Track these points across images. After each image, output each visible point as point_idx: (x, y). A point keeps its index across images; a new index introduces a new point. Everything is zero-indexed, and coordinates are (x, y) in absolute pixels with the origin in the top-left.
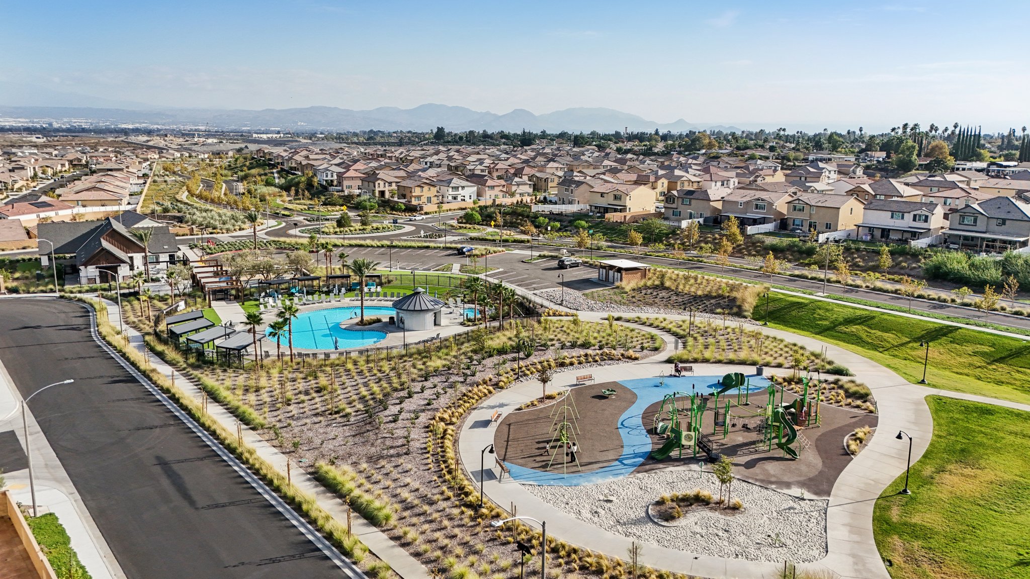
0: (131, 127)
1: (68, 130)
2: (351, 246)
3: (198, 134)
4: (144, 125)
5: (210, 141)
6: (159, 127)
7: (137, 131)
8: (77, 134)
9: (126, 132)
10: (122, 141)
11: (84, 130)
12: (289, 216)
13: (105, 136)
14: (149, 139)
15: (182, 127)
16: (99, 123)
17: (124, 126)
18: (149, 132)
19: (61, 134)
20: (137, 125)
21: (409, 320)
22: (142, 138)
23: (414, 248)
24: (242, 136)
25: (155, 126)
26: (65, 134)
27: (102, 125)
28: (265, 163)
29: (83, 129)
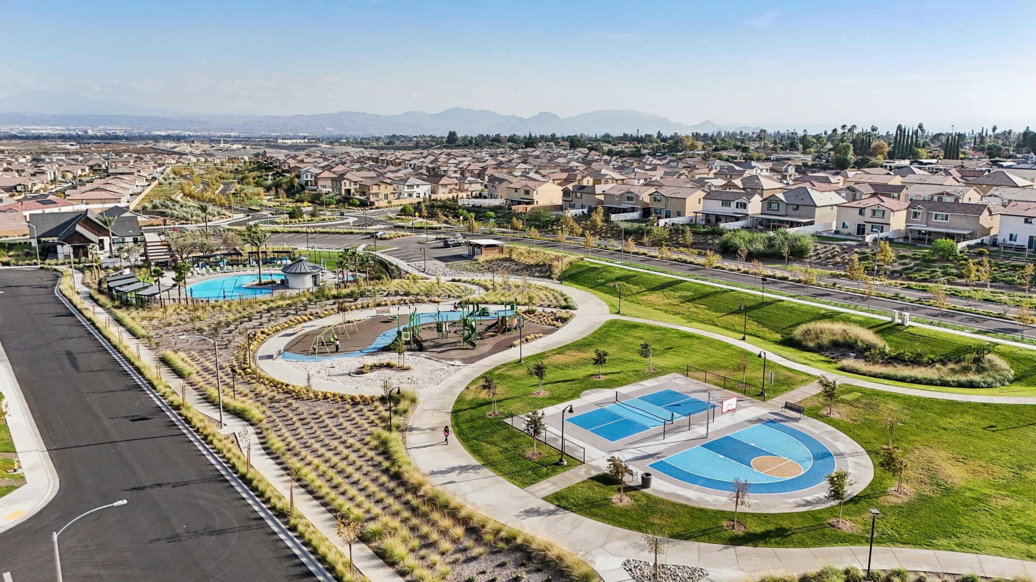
0: (163, 133)
1: (102, 138)
2: (290, 232)
3: (224, 141)
4: (177, 132)
5: (235, 147)
6: (191, 134)
7: (168, 138)
8: (110, 141)
9: (156, 139)
10: (151, 148)
11: (117, 138)
12: (258, 211)
13: (136, 143)
14: (176, 145)
15: (213, 134)
16: (133, 130)
17: (157, 133)
18: (178, 139)
19: (94, 141)
20: (170, 132)
21: (292, 282)
22: (170, 145)
23: (341, 233)
24: (267, 141)
25: (187, 133)
26: (98, 141)
27: (136, 132)
28: (264, 166)
29: (117, 136)
